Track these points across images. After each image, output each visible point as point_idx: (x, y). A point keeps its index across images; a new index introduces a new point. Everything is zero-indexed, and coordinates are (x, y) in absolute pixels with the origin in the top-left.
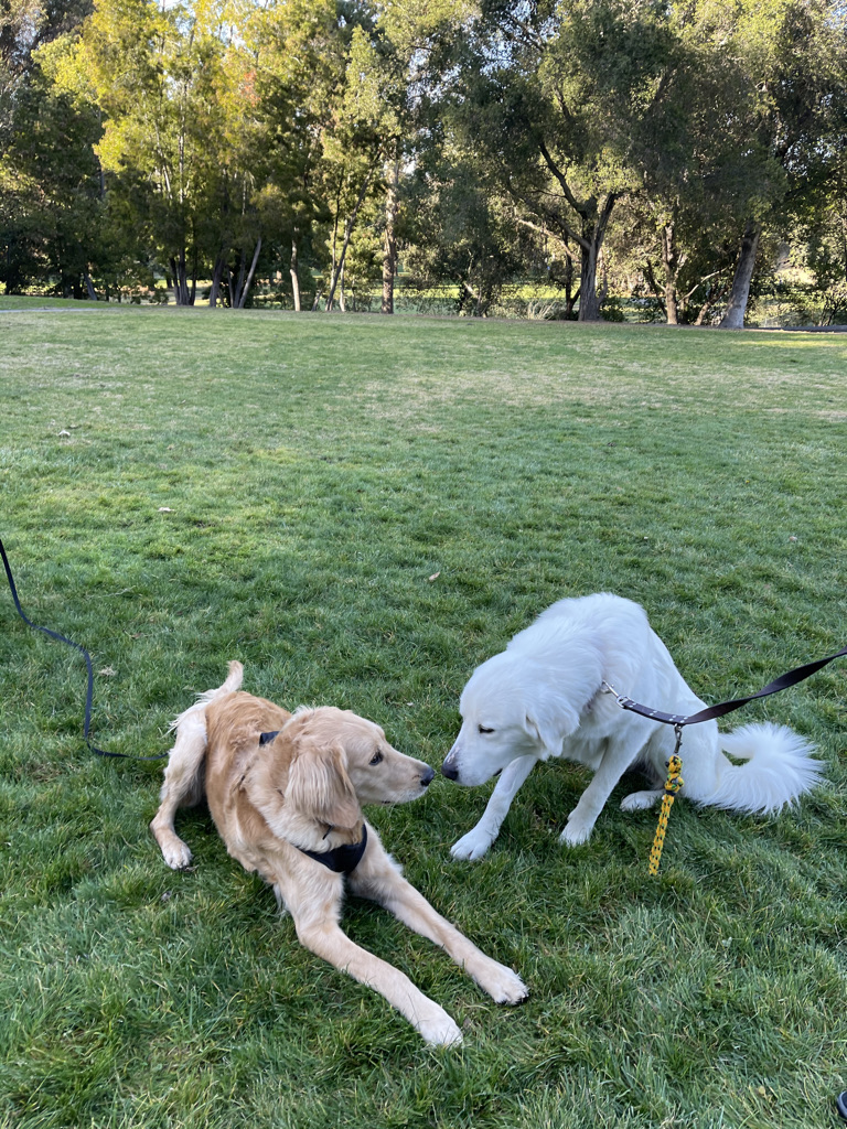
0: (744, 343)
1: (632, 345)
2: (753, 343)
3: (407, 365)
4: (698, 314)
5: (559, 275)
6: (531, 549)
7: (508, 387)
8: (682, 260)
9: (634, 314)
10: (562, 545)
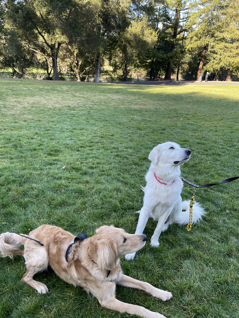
0: (103, 87)
1: (74, 88)
2: (105, 87)
3: (7, 95)
4: (85, 78)
5: (44, 66)
6: (87, 154)
7: (45, 102)
8: (80, 63)
9: (68, 78)
10: (94, 152)
